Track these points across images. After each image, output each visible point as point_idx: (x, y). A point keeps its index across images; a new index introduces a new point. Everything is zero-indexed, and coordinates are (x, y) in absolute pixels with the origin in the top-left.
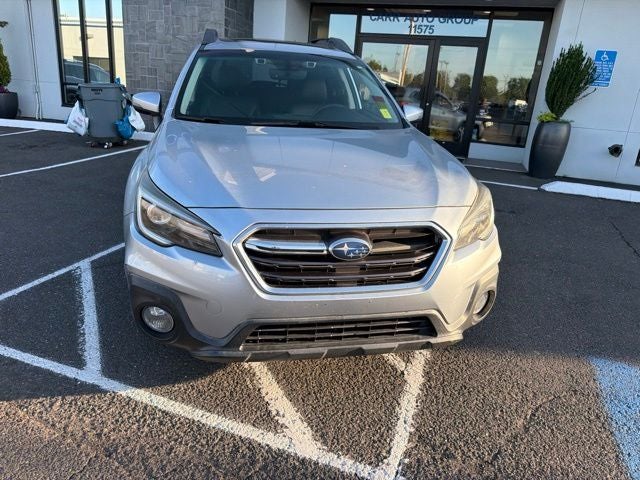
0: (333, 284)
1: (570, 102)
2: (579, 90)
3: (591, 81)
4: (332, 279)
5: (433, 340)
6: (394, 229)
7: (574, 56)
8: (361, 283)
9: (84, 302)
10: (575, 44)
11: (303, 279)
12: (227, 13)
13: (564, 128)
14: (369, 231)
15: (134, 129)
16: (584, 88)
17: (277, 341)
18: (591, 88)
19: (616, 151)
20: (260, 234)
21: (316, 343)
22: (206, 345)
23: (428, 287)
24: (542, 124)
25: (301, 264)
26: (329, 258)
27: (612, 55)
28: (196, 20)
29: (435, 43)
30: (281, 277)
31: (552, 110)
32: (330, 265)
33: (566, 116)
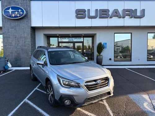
0: (97, 89)
1: (101, 52)
2: (102, 50)
3: (104, 48)
4: (97, 88)
5: (111, 95)
6: (103, 78)
7: (100, 44)
8: (101, 88)
9: (34, 107)
10: (100, 42)
11: (93, 89)
12: (31, 40)
13: (101, 56)
14: (100, 79)
15: (9, 67)
16: (103, 49)
17: (90, 101)
18: (104, 49)
19: (110, 59)
20: (86, 82)
21: (96, 100)
22: (78, 105)
23: (109, 87)
24: (97, 56)
25: (93, 86)
26: (96, 84)
27: (106, 43)
28: (23, 42)
29: (74, 43)
30: (90, 89)
31: (99, 54)
32: (96, 86)
33: (101, 54)
